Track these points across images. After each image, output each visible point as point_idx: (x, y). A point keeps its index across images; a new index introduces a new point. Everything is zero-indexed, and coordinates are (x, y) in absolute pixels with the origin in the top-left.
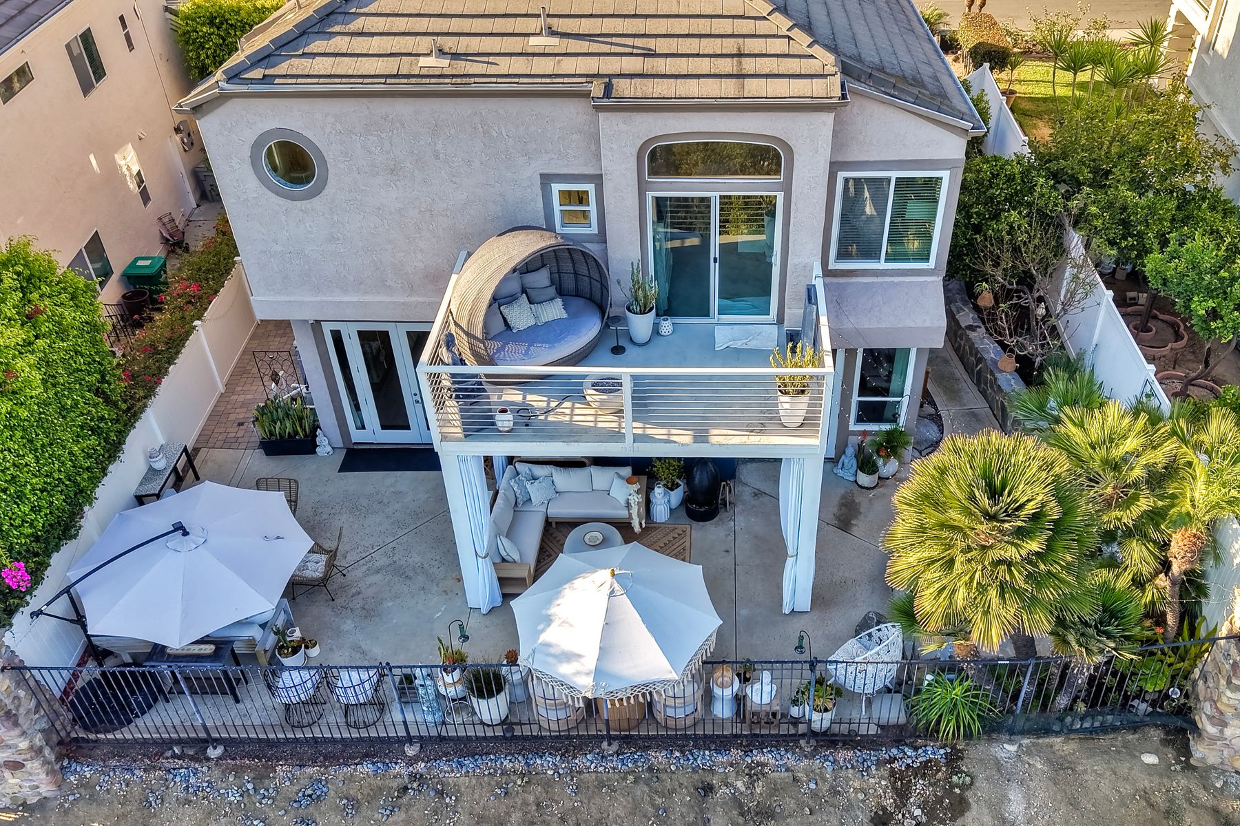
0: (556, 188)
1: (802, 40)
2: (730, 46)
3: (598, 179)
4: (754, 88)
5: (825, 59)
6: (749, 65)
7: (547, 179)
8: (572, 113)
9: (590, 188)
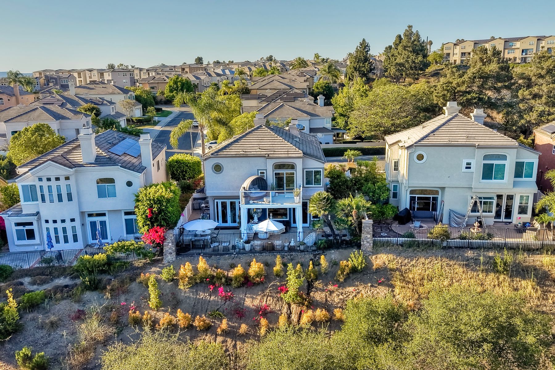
0: (259, 171)
1: (297, 149)
2: (287, 150)
3: (266, 170)
4: (290, 155)
5: (301, 152)
6: (289, 153)
7: (258, 170)
8: (262, 159)
9: (265, 171)
